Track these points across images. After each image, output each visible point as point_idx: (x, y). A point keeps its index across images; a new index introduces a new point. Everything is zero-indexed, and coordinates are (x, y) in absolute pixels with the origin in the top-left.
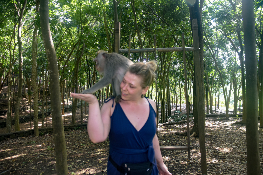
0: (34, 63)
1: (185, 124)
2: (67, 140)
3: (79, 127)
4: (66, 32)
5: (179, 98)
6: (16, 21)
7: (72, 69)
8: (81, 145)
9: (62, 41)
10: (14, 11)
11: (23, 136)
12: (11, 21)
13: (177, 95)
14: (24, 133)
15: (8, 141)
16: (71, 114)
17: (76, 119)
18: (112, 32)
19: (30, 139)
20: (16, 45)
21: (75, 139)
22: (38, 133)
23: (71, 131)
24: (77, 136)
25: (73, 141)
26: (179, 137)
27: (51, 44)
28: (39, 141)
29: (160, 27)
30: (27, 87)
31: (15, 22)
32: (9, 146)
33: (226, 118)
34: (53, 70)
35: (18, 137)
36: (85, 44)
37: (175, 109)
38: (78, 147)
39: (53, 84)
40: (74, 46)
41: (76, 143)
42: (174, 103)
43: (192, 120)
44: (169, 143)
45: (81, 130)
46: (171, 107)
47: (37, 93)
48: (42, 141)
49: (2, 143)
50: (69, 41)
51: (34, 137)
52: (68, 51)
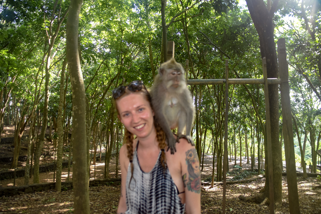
0: (61, 100)
1: (248, 184)
2: (95, 199)
3: (112, 182)
4: (102, 65)
5: (239, 149)
6: (46, 50)
7: (107, 109)
8: (113, 209)
9: (98, 74)
10: (45, 40)
11: (41, 191)
12: (42, 51)
13: (236, 146)
14: (43, 187)
15: (22, 197)
16: (103, 164)
17: (109, 171)
18: (158, 66)
19: (49, 194)
20: (43, 78)
21: (106, 199)
22: (60, 187)
23: (102, 187)
24: (109, 194)
25: (104, 201)
26: (244, 204)
27: (78, 71)
28: (60, 198)
29: (218, 59)
30: (54, 129)
31: (45, 52)
32: (22, 203)
33: (303, 178)
34: (78, 107)
35: (35, 192)
36: (124, 79)
37: (233, 163)
38: (110, 211)
39: (77, 125)
40: (112, 81)
41: (107, 204)
42: (232, 155)
43: (257, 179)
44: (233, 212)
45: (115, 186)
46: (229, 160)
47: (63, 137)
48: (64, 199)
49: (15, 198)
50: (105, 75)
51: (55, 192)
52: (105, 87)
